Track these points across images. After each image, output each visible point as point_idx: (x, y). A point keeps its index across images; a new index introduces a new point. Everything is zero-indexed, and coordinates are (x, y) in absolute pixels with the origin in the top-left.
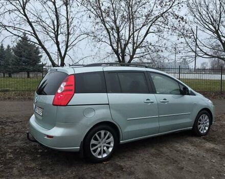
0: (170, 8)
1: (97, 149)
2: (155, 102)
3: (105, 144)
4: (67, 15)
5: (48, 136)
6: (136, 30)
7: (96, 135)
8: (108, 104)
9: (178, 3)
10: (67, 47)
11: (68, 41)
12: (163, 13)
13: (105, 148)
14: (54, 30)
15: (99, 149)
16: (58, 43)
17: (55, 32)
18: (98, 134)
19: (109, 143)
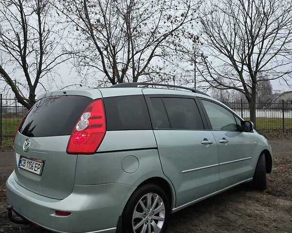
0: (181, 25)
1: (142, 226)
2: (214, 142)
3: (153, 217)
4: (40, 28)
5: (58, 212)
6: (137, 52)
7: (140, 201)
8: (157, 148)
9: (191, 20)
10: (39, 72)
11: (41, 64)
12: (173, 31)
13: (153, 223)
14: (19, 47)
15: (145, 226)
16: (25, 67)
17: (21, 50)
18: (142, 200)
19: (158, 215)
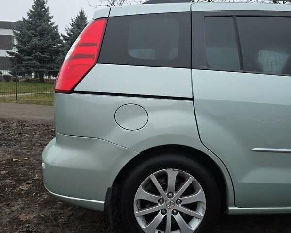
3: (179, 207)
7: (153, 177)
8: (192, 99)
13: (178, 217)
15: (160, 217)
18: (157, 176)
19: (193, 206)
